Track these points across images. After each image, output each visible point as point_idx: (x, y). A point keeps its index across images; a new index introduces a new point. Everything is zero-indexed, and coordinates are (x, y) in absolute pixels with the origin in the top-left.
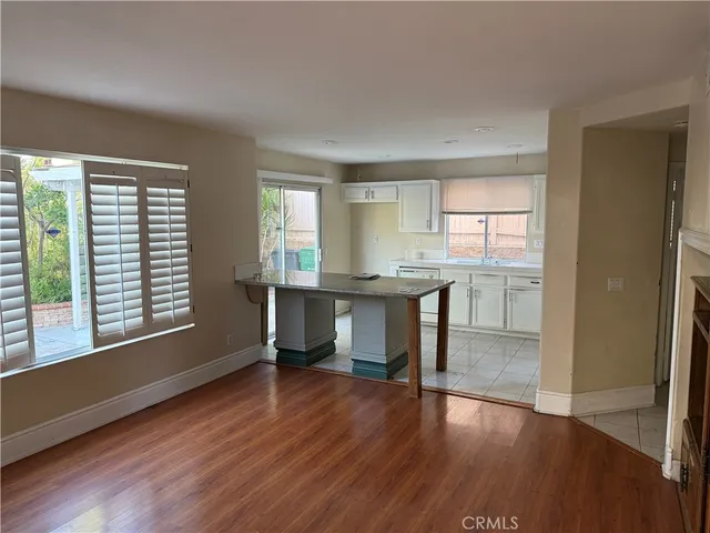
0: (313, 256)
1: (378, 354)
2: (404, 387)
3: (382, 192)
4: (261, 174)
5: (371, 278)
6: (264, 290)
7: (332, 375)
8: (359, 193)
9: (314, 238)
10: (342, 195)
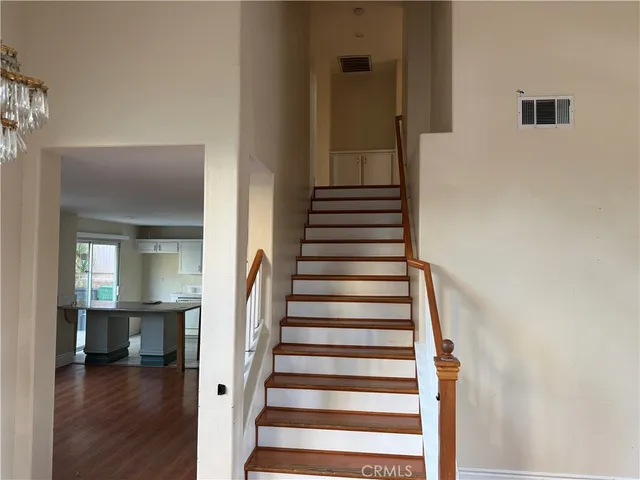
0: (112, 293)
1: (158, 350)
2: (175, 369)
3: (166, 247)
4: (79, 234)
5: (156, 303)
6: (75, 312)
7: (126, 367)
8: (150, 247)
9: (113, 279)
10: (136, 247)
